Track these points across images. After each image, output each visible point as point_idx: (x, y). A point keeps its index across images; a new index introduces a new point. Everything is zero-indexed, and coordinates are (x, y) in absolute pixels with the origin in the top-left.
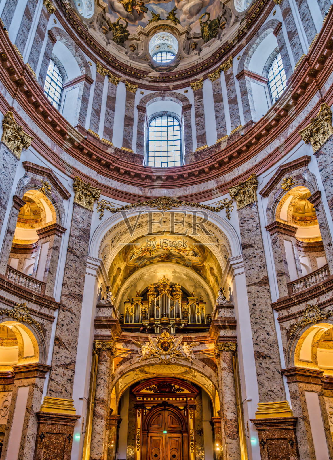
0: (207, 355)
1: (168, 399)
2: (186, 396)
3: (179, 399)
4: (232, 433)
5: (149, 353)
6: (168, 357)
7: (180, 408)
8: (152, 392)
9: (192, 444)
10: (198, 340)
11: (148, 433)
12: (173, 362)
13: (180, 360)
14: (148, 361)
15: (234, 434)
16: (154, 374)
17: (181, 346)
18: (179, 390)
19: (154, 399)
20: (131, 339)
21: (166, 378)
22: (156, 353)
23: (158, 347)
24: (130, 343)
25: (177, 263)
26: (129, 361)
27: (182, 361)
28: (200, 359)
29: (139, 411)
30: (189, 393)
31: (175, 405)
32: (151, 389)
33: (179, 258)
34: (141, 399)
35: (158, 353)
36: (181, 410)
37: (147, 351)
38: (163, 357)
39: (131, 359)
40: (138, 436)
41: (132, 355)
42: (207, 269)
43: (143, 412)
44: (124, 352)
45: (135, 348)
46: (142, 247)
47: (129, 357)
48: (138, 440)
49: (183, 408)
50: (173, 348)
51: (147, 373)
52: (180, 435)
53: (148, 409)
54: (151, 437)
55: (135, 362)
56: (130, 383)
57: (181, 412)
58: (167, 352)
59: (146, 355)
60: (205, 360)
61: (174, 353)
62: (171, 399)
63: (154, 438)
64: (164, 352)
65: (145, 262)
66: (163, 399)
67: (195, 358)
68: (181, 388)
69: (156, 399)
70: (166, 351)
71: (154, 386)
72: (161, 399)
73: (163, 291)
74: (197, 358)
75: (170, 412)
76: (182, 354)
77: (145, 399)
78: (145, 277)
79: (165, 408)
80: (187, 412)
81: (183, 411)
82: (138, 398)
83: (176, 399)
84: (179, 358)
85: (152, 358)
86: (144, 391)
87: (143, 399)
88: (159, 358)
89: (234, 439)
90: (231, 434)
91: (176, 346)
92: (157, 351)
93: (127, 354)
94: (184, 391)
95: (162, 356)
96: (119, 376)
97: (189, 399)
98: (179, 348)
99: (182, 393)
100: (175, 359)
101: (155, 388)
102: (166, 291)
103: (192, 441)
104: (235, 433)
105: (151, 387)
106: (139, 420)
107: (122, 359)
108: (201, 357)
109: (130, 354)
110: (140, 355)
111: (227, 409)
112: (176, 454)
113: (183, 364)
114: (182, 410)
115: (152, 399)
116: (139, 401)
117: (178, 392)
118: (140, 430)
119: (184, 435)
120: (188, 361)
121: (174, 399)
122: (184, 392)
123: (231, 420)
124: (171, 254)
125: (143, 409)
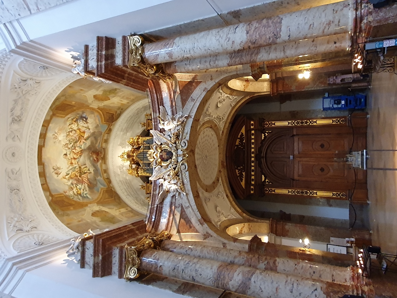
0: (177, 94)
1: (253, 153)
2: (248, 131)
3: (253, 139)
4: (270, 27)
5: (175, 180)
6: (180, 152)
7: (263, 138)
8: (244, 173)
9: (306, 123)
10: (157, 108)
11: (293, 180)
12: (187, 144)
13: (184, 134)
14: (185, 181)
15: (273, 22)
16: (220, 171)
17: (166, 134)
18: (241, 139)
19: (253, 171)
20: (156, 206)
21: (227, 155)
22: (175, 169)
23: (168, 165)
24: (162, 208)
25: (106, 141)
26: (185, 210)
27: (186, 131)
28: (183, 105)
29: (267, 190)
30: (244, 127)
31: (260, 145)
32: (241, 175)
33: (96, 139)
34: (252, 187)
35: (174, 166)
36: (265, 137)
37: (172, 182)
38: (180, 159)
39: (182, 207)
40: (298, 192)
41: (177, 205)
42: (103, 104)
43: (268, 186)
44: (172, 217)
45: (168, 200)
46: (69, 183)
47: (180, 209)
48: (302, 193)
49: (263, 135)
50: (168, 145)
51: (218, 180)
52: (296, 139)
53: (265, 179)
54: (299, 176)
55: (187, 201)
56: (231, 203)
57: (268, 137)
58: (174, 153)
59: (178, 184)
60: (184, 98)
61: (175, 143)
62: (253, 150)
63: (301, 172)
64: (174, 157)
65: (102, 179)
66: (253, 159)
67: (181, 113)
68: (239, 137)
69: (253, 168)
70: (172, 154)
71: (237, 171)
72: (253, 162)
73: (134, 158)
74: (181, 109)
75: (269, 151)
76: (176, 131)
77: (253, 183)
78: (127, 178)
79: (263, 157)
80: (268, 129)
81: (267, 134)
82: (252, 192)
83: (253, 143)
84: (182, 135)
85: (182, 175)
86: (243, 184)
87: (253, 185)
88: (182, 164)
89: (281, 22)
90: (272, 29)
91: (165, 140)
92: (172, 167)
93: (176, 212)
94: (242, 133)
95: (179, 161)
96: (206, 225)
97: (252, 127)
98: (169, 135)
99: (244, 136)
100: (182, 141)
101: (239, 170)
102: (134, 154)
103: (302, 123)
104: (270, 22)
105: (238, 175)
106: (279, 191)
107: (182, 220)
108: (179, 103)
109: (175, 207)
110: (177, 193)
111: (230, 42)
112: (320, 143)
113: (189, 130)
114: (265, 135)
115: (253, 173)
116: (255, 190)
117: (244, 142)
118: (290, 190)
119: (295, 134)
120: (186, 122)
121: (253, 146)
122: (244, 134)
123: (247, 33)
124: (89, 148)
125: (264, 185)
